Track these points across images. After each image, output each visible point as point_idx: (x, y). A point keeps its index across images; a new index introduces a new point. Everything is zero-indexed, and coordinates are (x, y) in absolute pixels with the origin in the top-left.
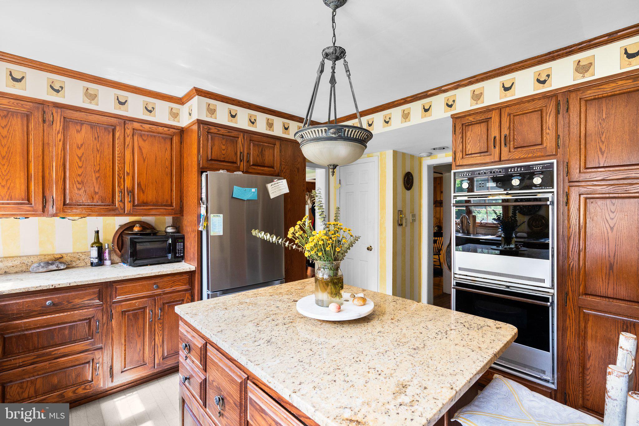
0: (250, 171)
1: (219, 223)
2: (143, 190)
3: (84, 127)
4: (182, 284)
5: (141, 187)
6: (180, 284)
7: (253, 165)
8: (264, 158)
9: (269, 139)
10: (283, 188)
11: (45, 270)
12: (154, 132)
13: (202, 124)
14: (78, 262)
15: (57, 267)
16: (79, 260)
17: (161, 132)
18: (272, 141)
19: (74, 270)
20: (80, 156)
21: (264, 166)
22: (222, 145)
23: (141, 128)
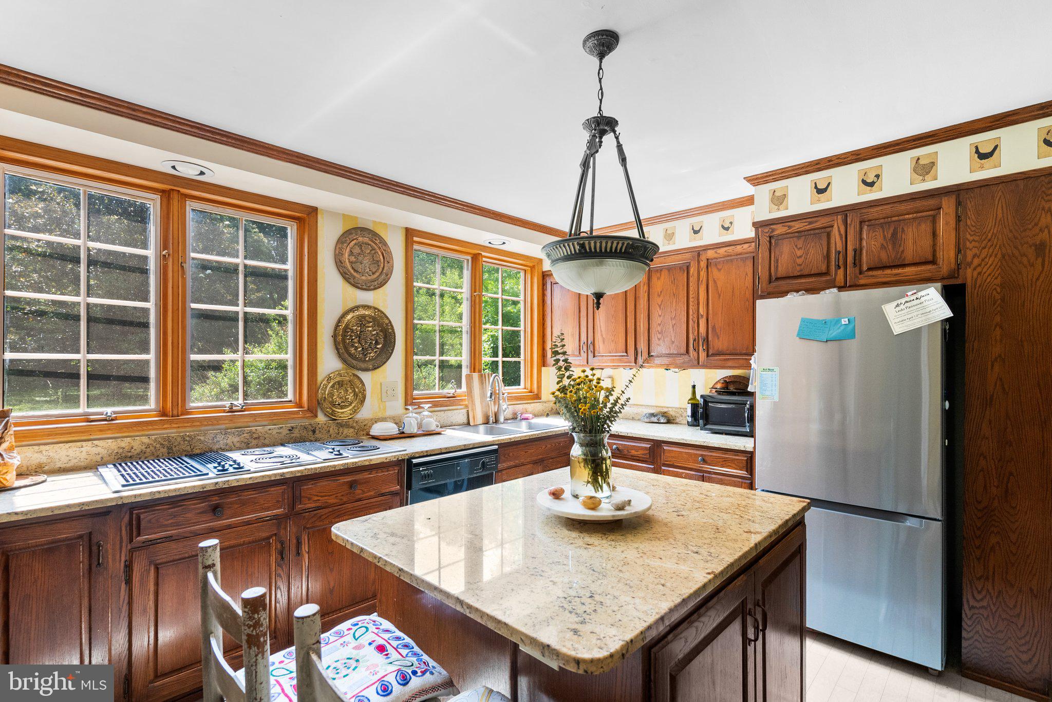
0: (862, 282)
1: (772, 381)
2: (718, 336)
3: (663, 273)
4: (736, 467)
5: (715, 331)
6: (734, 466)
7: (869, 269)
8: (901, 249)
9: (918, 204)
10: (934, 308)
11: (648, 420)
12: (731, 256)
13: (761, 226)
14: (681, 418)
15: (658, 419)
16: (682, 416)
17: (739, 252)
18: (932, 202)
19: (674, 425)
20: (659, 304)
21: (904, 266)
22: (796, 250)
23: (716, 255)
